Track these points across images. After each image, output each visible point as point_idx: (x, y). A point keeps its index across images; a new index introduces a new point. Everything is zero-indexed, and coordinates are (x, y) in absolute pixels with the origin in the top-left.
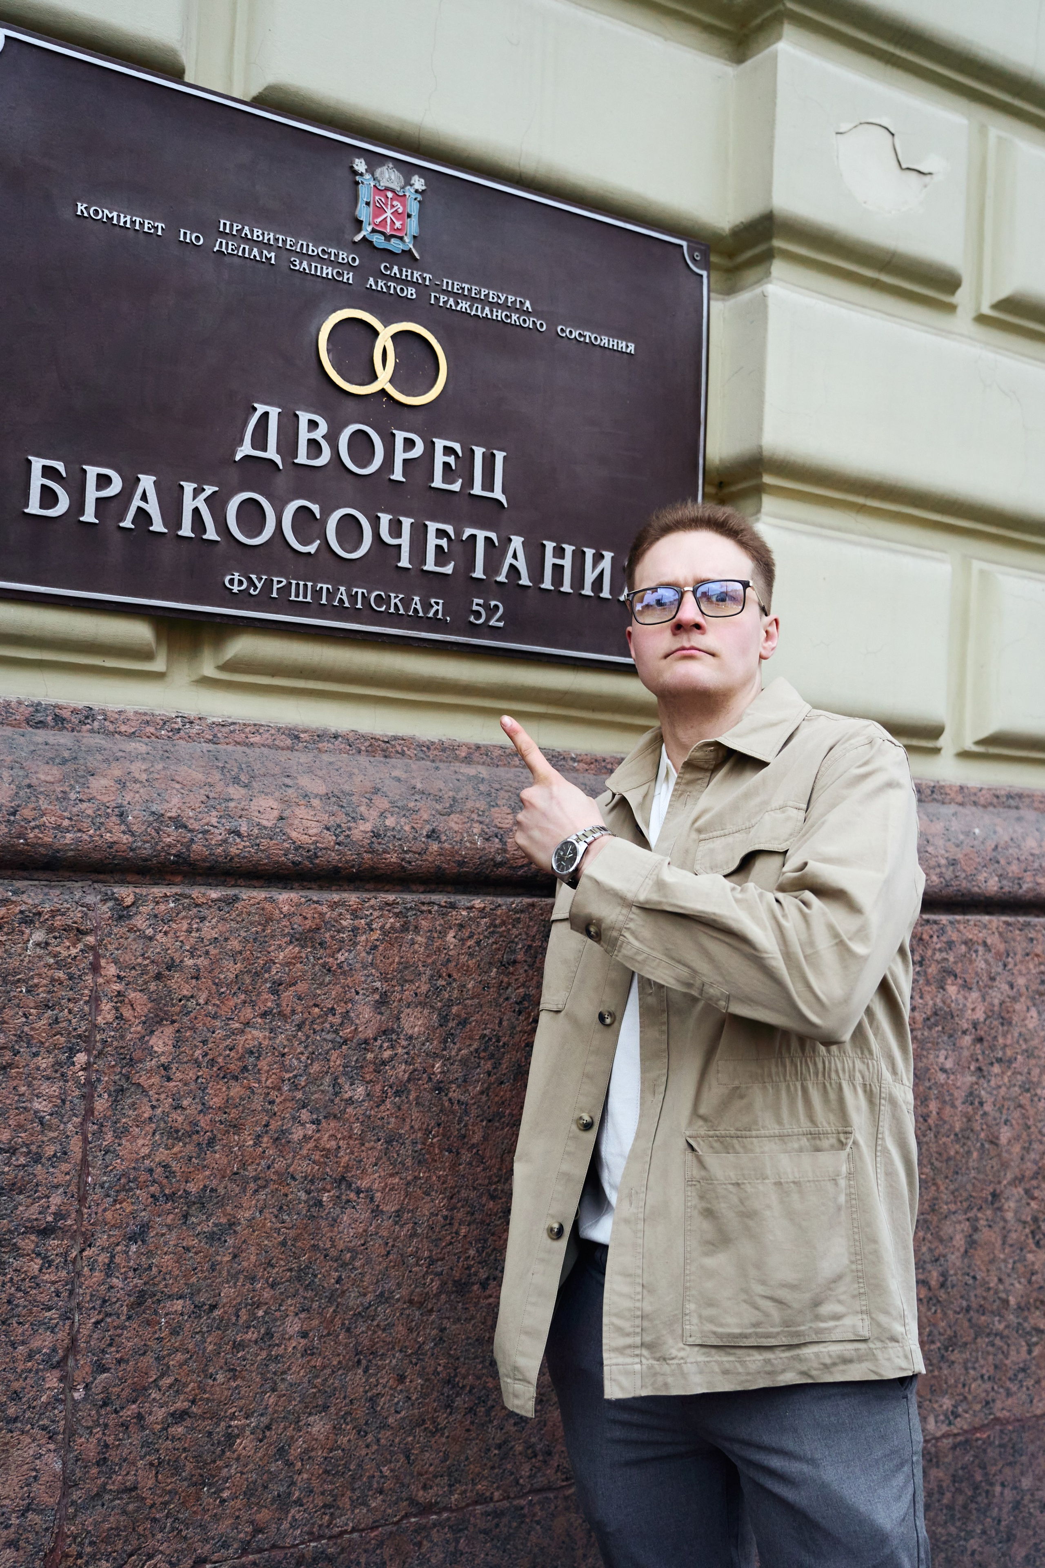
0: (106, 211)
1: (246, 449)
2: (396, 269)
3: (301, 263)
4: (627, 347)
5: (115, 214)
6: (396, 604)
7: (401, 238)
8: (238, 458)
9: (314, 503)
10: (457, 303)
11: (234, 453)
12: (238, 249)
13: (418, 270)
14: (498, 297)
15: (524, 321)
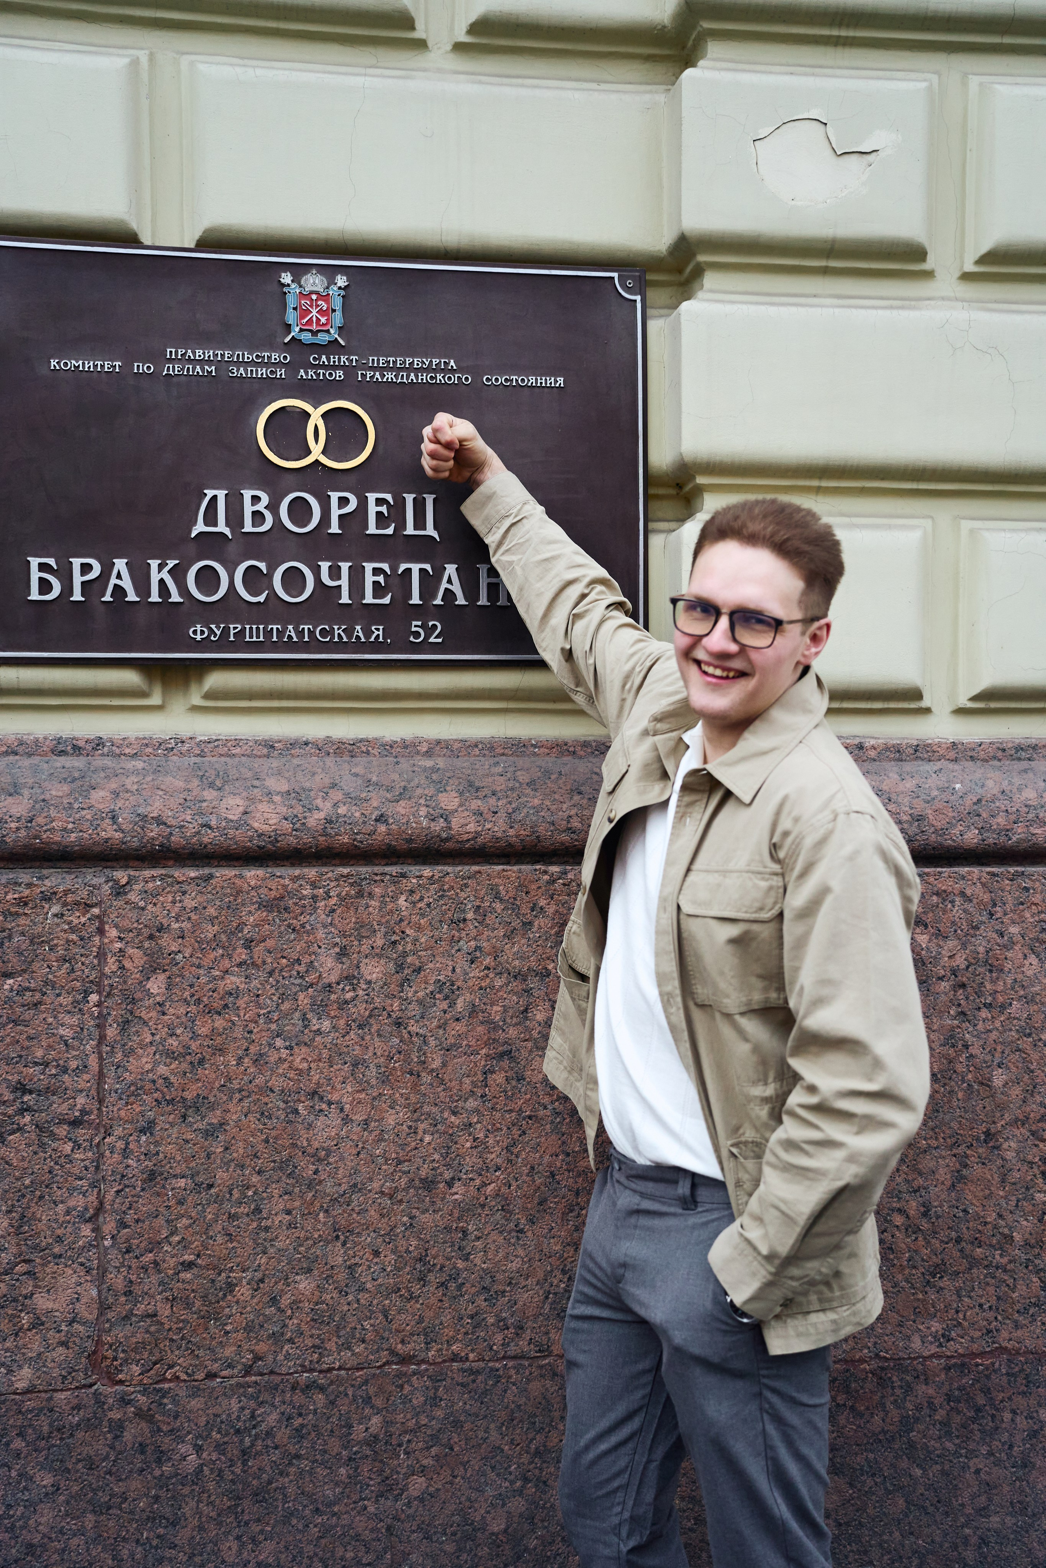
0: (73, 362)
1: (200, 527)
2: (324, 358)
3: (238, 371)
4: (556, 381)
5: (80, 362)
6: (339, 634)
7: (328, 331)
8: (193, 535)
9: (262, 562)
10: (383, 376)
11: (190, 532)
12: (183, 369)
13: (344, 355)
14: (423, 362)
15: (450, 378)
